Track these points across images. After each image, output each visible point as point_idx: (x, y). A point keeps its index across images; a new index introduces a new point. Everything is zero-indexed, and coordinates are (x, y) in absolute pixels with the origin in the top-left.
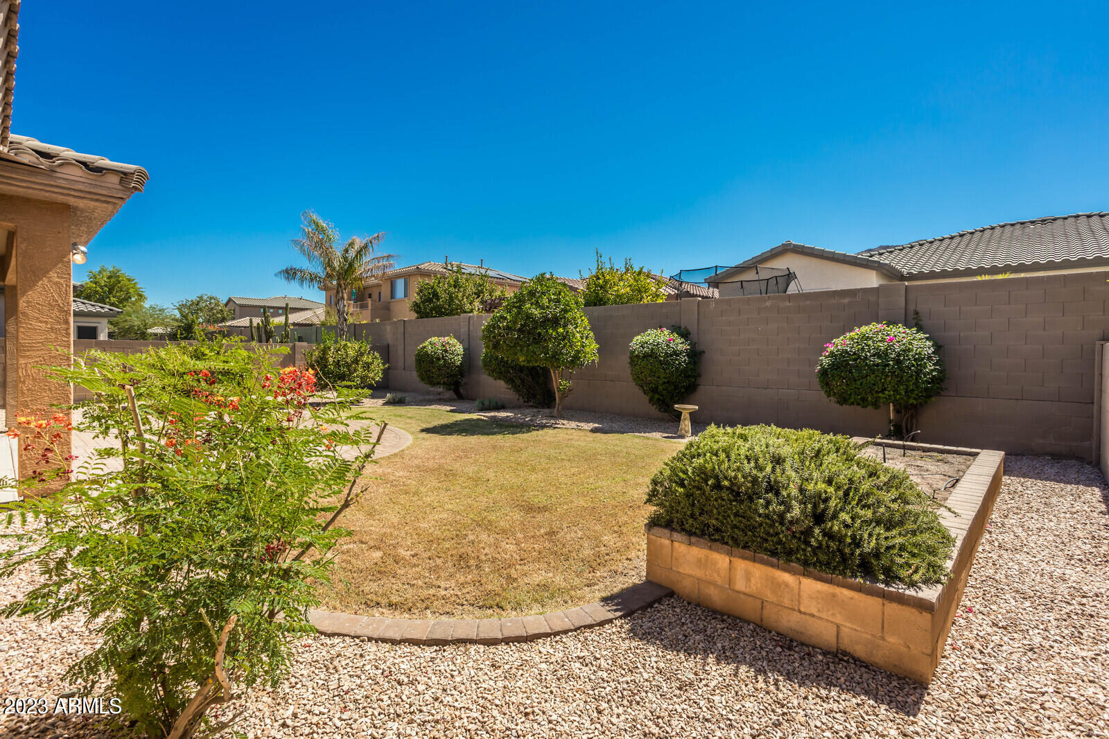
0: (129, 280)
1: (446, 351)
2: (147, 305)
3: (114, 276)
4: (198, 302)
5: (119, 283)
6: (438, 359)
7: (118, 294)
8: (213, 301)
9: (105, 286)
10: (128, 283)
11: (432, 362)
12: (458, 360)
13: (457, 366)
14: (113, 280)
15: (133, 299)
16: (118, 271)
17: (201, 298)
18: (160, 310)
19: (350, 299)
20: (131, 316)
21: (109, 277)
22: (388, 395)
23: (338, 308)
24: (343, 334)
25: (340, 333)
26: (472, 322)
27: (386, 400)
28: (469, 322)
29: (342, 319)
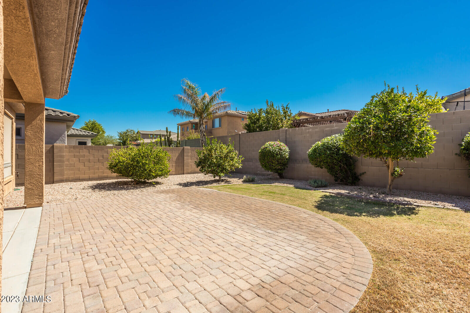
0: (99, 125)
1: (281, 150)
2: (106, 135)
3: (93, 123)
4: (126, 132)
5: (96, 126)
6: (277, 154)
7: (95, 131)
8: (132, 132)
9: (91, 128)
10: (98, 126)
11: (274, 157)
12: (287, 155)
13: (287, 159)
14: (93, 125)
15: (101, 133)
16: (95, 121)
17: (127, 131)
18: (111, 137)
19: (192, 129)
20: (100, 140)
21: (92, 124)
22: (245, 177)
23: (200, 129)
24: (203, 143)
25: (202, 142)
26: (288, 133)
27: (243, 180)
28: (286, 133)
29: (202, 135)
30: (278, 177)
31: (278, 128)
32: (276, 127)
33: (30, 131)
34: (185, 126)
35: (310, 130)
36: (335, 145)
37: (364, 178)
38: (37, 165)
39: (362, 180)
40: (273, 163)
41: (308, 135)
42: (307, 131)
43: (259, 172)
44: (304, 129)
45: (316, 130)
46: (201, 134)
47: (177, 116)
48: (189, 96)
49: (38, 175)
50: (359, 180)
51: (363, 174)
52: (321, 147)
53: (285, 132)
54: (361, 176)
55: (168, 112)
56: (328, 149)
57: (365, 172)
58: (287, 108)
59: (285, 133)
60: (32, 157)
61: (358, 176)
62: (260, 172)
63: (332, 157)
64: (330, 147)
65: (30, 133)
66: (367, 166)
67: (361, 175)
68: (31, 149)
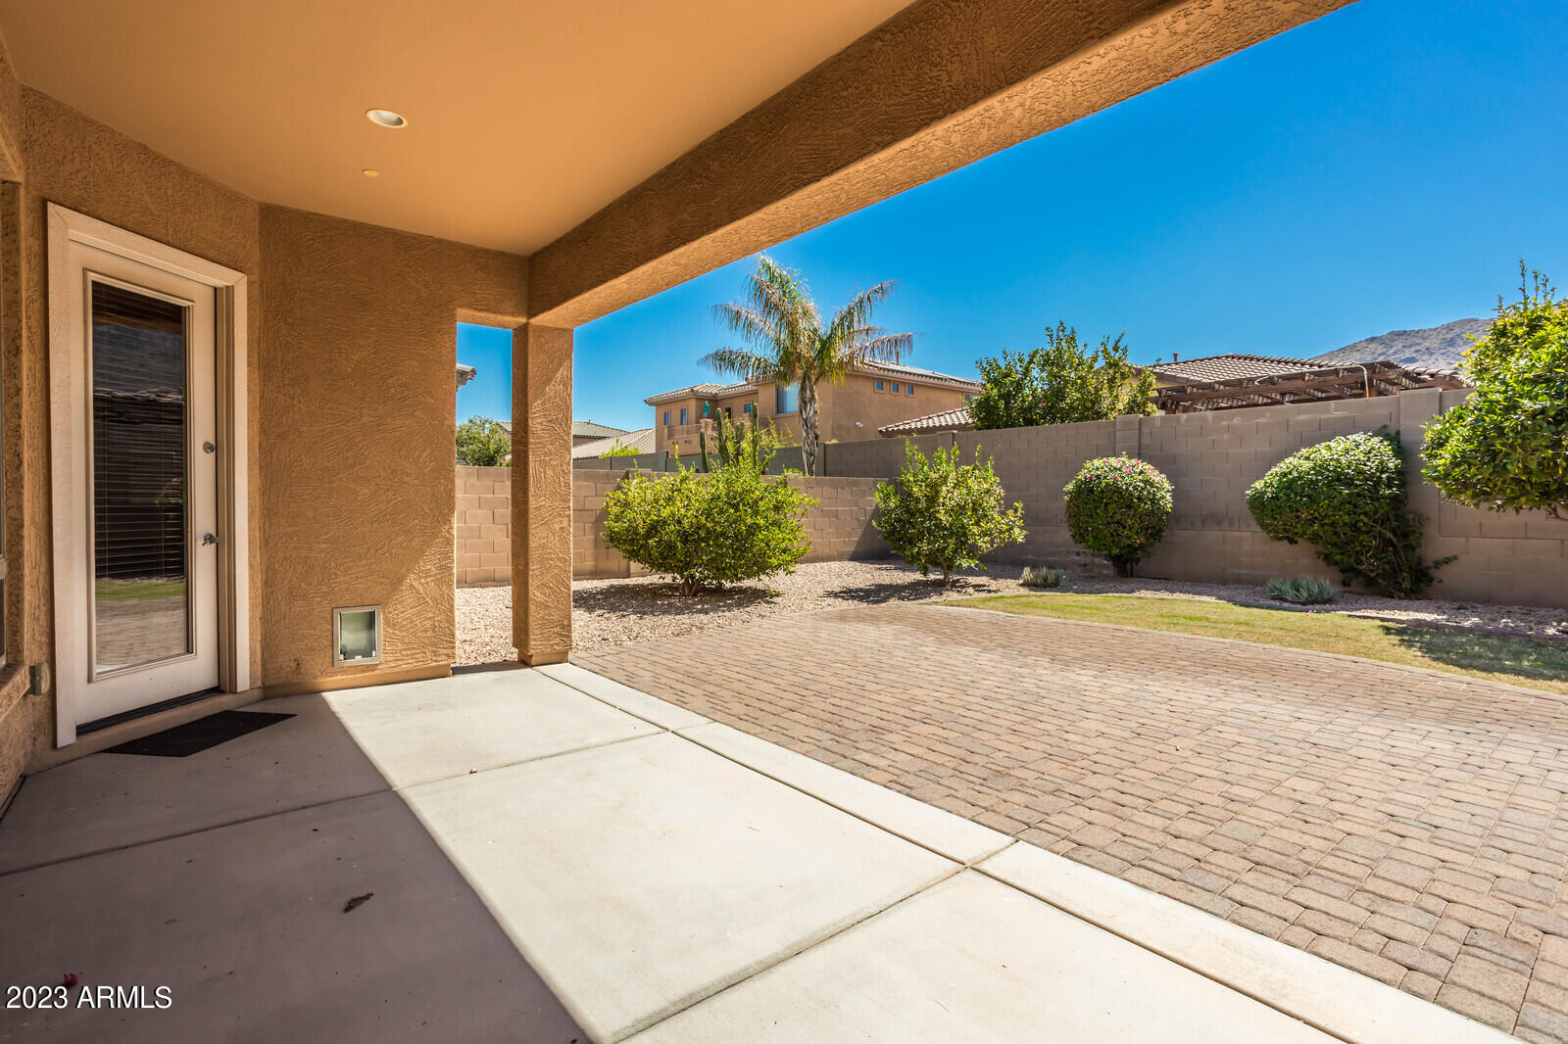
1: (1151, 484)
13: (1168, 514)
19: (700, 417)
22: (1027, 571)
23: (805, 417)
24: (813, 462)
25: (808, 460)
26: (1145, 430)
27: (1021, 582)
28: (1140, 429)
29: (811, 436)
30: (1111, 571)
31: (1099, 415)
32: (1090, 410)
33: (539, 416)
34: (672, 406)
35: (1235, 420)
36: (1366, 468)
37: (1447, 575)
38: (557, 527)
39: (1441, 581)
40: (1124, 527)
41: (1226, 437)
42: (1224, 423)
43: (1029, 557)
44: (1210, 418)
45: (1259, 420)
46: (808, 434)
47: (728, 371)
48: (769, 307)
49: (560, 559)
50: (1432, 580)
51: (1446, 563)
52: (1312, 475)
53: (1137, 427)
54: (1438, 568)
55: (698, 363)
56: (1339, 480)
57: (1455, 557)
58: (1116, 349)
59: (1137, 432)
60: (544, 503)
61: (1429, 568)
62: (1034, 558)
63: (1355, 506)
64: (1348, 473)
65: (541, 423)
66: (1460, 536)
67: (1438, 564)
68: (542, 475)
